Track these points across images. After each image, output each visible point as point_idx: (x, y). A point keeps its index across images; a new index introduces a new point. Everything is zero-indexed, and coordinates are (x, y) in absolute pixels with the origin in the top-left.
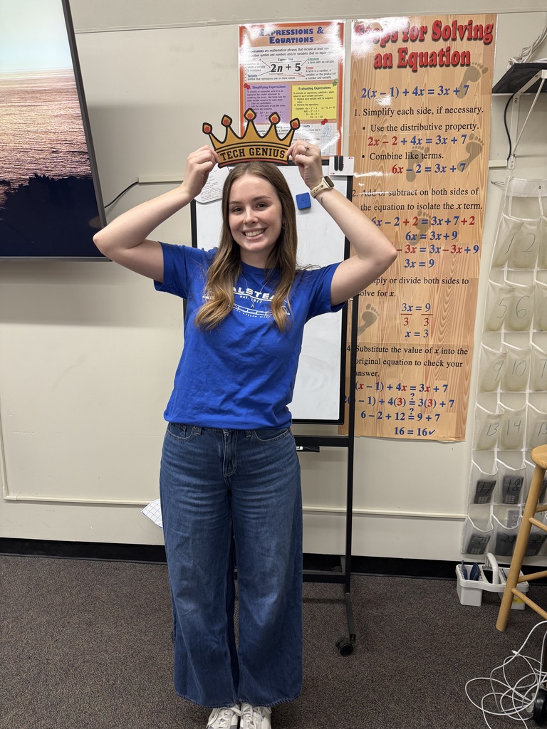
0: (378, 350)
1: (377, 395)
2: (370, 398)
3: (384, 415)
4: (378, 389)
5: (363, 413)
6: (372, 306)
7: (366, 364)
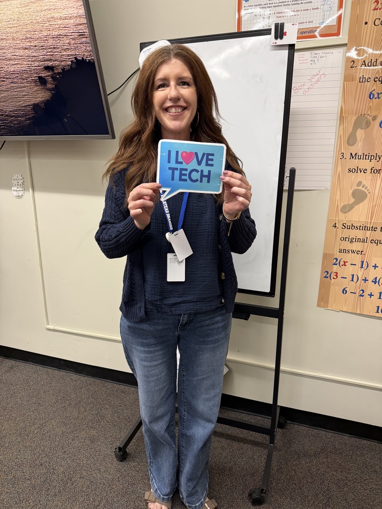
0: (365, 228)
1: (360, 273)
2: (353, 275)
3: (366, 294)
4: (362, 267)
5: (344, 290)
6: (364, 183)
7: (351, 242)
